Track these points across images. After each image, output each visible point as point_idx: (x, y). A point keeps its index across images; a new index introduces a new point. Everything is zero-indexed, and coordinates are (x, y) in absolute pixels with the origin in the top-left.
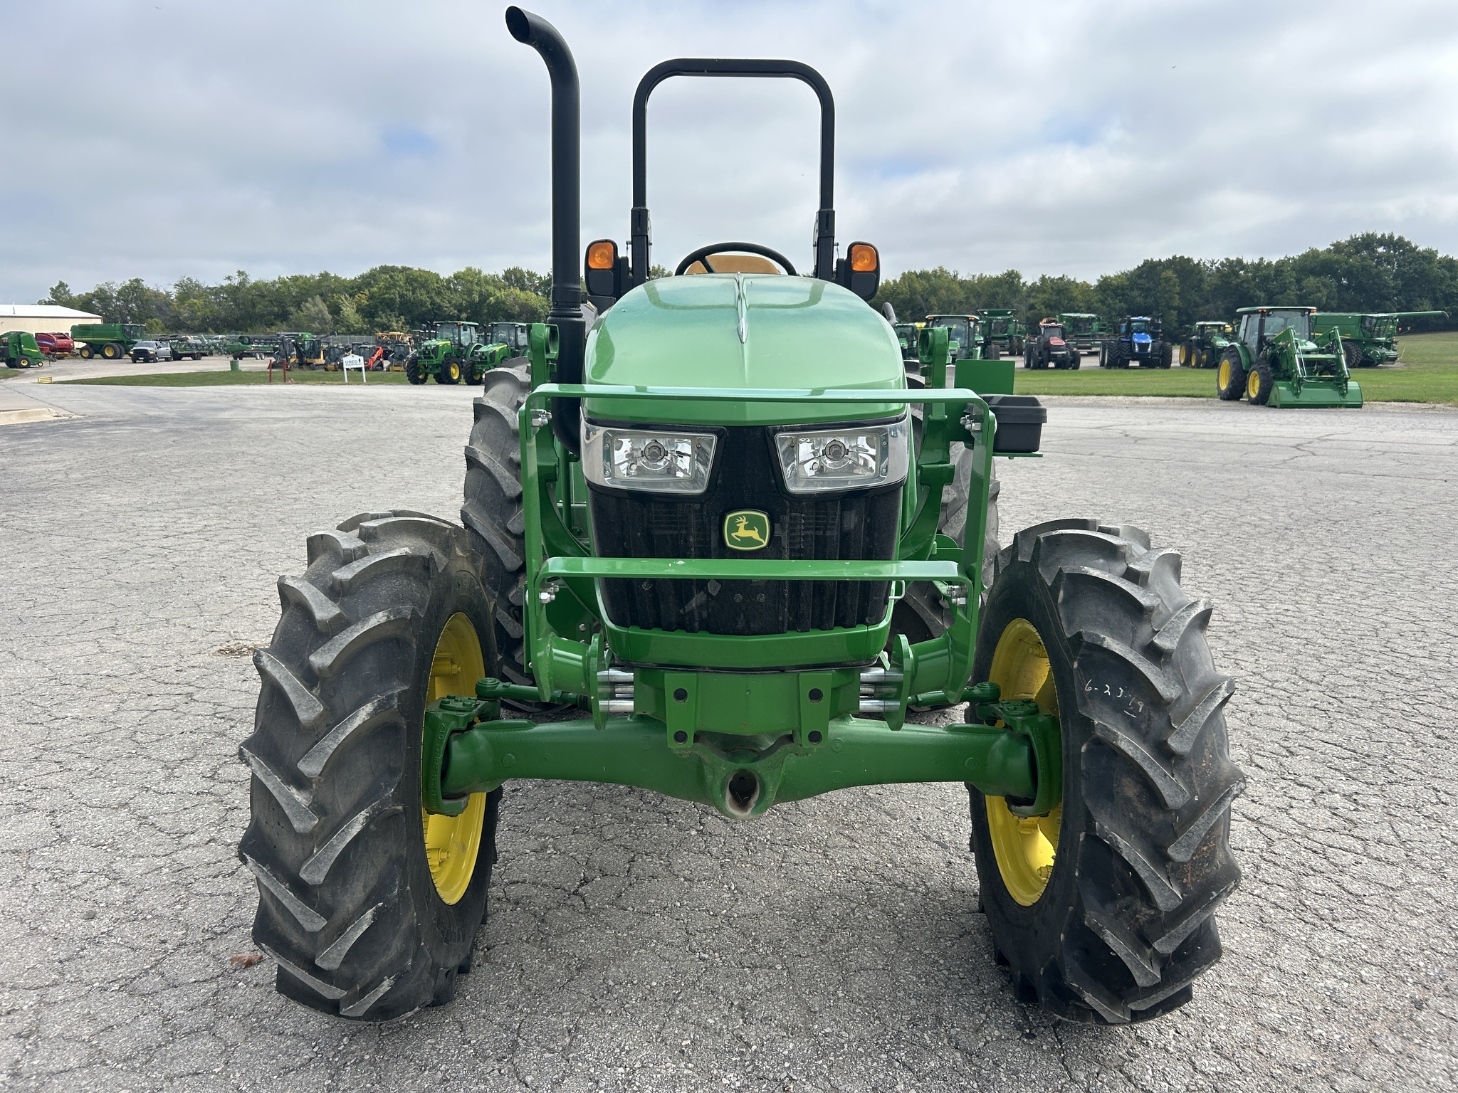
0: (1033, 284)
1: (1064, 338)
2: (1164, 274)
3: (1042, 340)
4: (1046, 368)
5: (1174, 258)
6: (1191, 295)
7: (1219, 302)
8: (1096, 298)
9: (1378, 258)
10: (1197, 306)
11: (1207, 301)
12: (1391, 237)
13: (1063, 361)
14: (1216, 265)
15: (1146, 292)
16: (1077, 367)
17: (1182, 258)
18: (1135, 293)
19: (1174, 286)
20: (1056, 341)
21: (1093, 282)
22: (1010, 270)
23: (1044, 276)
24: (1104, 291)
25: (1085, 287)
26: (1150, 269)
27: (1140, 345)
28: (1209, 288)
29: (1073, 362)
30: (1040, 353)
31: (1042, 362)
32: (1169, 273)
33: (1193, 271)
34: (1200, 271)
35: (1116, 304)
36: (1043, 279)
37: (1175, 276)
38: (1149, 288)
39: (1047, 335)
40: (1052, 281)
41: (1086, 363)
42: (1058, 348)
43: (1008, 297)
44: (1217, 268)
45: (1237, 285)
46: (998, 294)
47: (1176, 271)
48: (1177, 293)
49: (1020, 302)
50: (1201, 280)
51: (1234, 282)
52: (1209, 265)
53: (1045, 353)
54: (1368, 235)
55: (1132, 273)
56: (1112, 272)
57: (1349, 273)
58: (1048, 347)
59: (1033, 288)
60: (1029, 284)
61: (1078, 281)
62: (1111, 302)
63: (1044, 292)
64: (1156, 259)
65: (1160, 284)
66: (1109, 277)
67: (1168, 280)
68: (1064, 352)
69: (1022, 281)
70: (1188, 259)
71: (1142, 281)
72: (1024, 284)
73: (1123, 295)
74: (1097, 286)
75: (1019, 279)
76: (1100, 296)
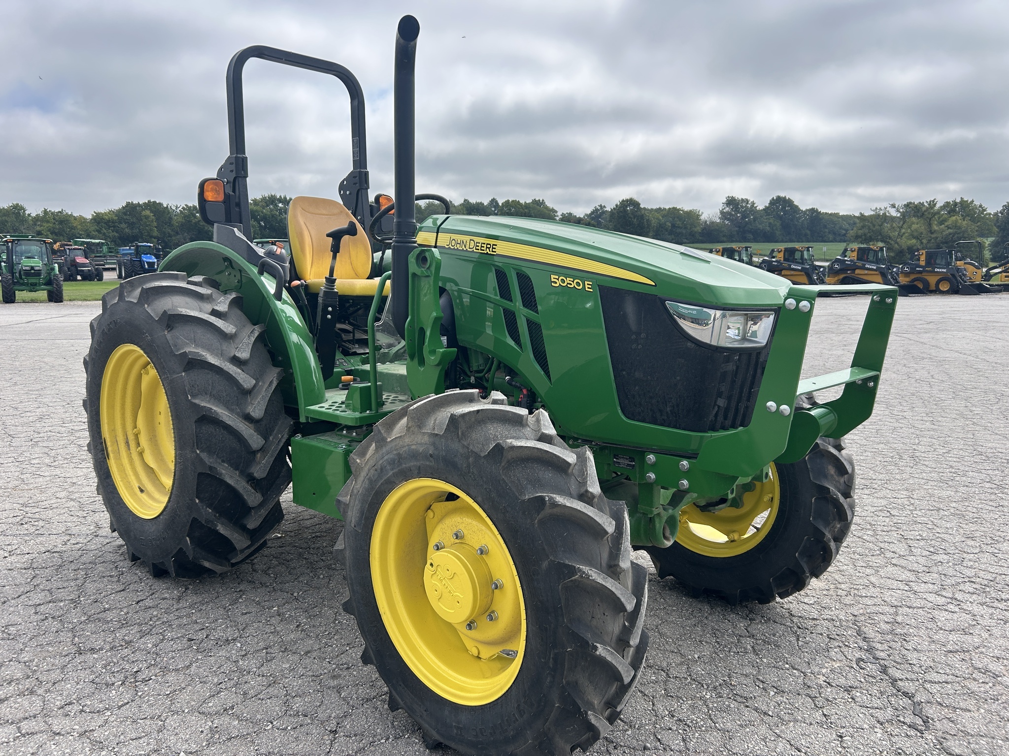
0: (37, 215)
1: (86, 258)
2: (144, 213)
3: (68, 259)
4: (76, 280)
5: (149, 202)
6: (165, 229)
7: (186, 234)
8: (93, 228)
9: (280, 210)
10: (170, 236)
11: (177, 233)
12: (285, 198)
13: (90, 275)
14: (180, 209)
15: (131, 225)
16: (100, 279)
17: (155, 202)
18: (123, 225)
19: (152, 221)
20: (81, 260)
21: (89, 217)
22: (15, 203)
23: (45, 210)
24: (99, 223)
25: (82, 220)
26: (131, 209)
27: (148, 263)
28: (177, 224)
29: (97, 275)
30: (68, 268)
31: (71, 275)
32: (148, 213)
33: (164, 212)
34: (169, 213)
35: (109, 233)
36: (45, 211)
37: (152, 214)
38: (134, 223)
39: (72, 255)
40: (53, 213)
41: (107, 275)
42: (84, 265)
43: (17, 225)
44: (180, 210)
45: (195, 223)
46: (7, 222)
47: (152, 212)
48: (155, 227)
49: (28, 228)
50: (170, 218)
51: (193, 221)
52: (174, 208)
53: (73, 268)
54: (272, 195)
55: (119, 211)
56: (103, 209)
57: (264, 218)
58: (74, 264)
59: (37, 219)
60: (33, 215)
61: (75, 215)
62: (105, 231)
63: (48, 222)
64: (135, 202)
65: (142, 220)
66: (101, 213)
67: (147, 217)
68: (90, 268)
69: (27, 212)
70: (160, 203)
71: (128, 217)
72: (29, 215)
73: (114, 227)
74: (91, 220)
75: (24, 211)
76: (96, 227)
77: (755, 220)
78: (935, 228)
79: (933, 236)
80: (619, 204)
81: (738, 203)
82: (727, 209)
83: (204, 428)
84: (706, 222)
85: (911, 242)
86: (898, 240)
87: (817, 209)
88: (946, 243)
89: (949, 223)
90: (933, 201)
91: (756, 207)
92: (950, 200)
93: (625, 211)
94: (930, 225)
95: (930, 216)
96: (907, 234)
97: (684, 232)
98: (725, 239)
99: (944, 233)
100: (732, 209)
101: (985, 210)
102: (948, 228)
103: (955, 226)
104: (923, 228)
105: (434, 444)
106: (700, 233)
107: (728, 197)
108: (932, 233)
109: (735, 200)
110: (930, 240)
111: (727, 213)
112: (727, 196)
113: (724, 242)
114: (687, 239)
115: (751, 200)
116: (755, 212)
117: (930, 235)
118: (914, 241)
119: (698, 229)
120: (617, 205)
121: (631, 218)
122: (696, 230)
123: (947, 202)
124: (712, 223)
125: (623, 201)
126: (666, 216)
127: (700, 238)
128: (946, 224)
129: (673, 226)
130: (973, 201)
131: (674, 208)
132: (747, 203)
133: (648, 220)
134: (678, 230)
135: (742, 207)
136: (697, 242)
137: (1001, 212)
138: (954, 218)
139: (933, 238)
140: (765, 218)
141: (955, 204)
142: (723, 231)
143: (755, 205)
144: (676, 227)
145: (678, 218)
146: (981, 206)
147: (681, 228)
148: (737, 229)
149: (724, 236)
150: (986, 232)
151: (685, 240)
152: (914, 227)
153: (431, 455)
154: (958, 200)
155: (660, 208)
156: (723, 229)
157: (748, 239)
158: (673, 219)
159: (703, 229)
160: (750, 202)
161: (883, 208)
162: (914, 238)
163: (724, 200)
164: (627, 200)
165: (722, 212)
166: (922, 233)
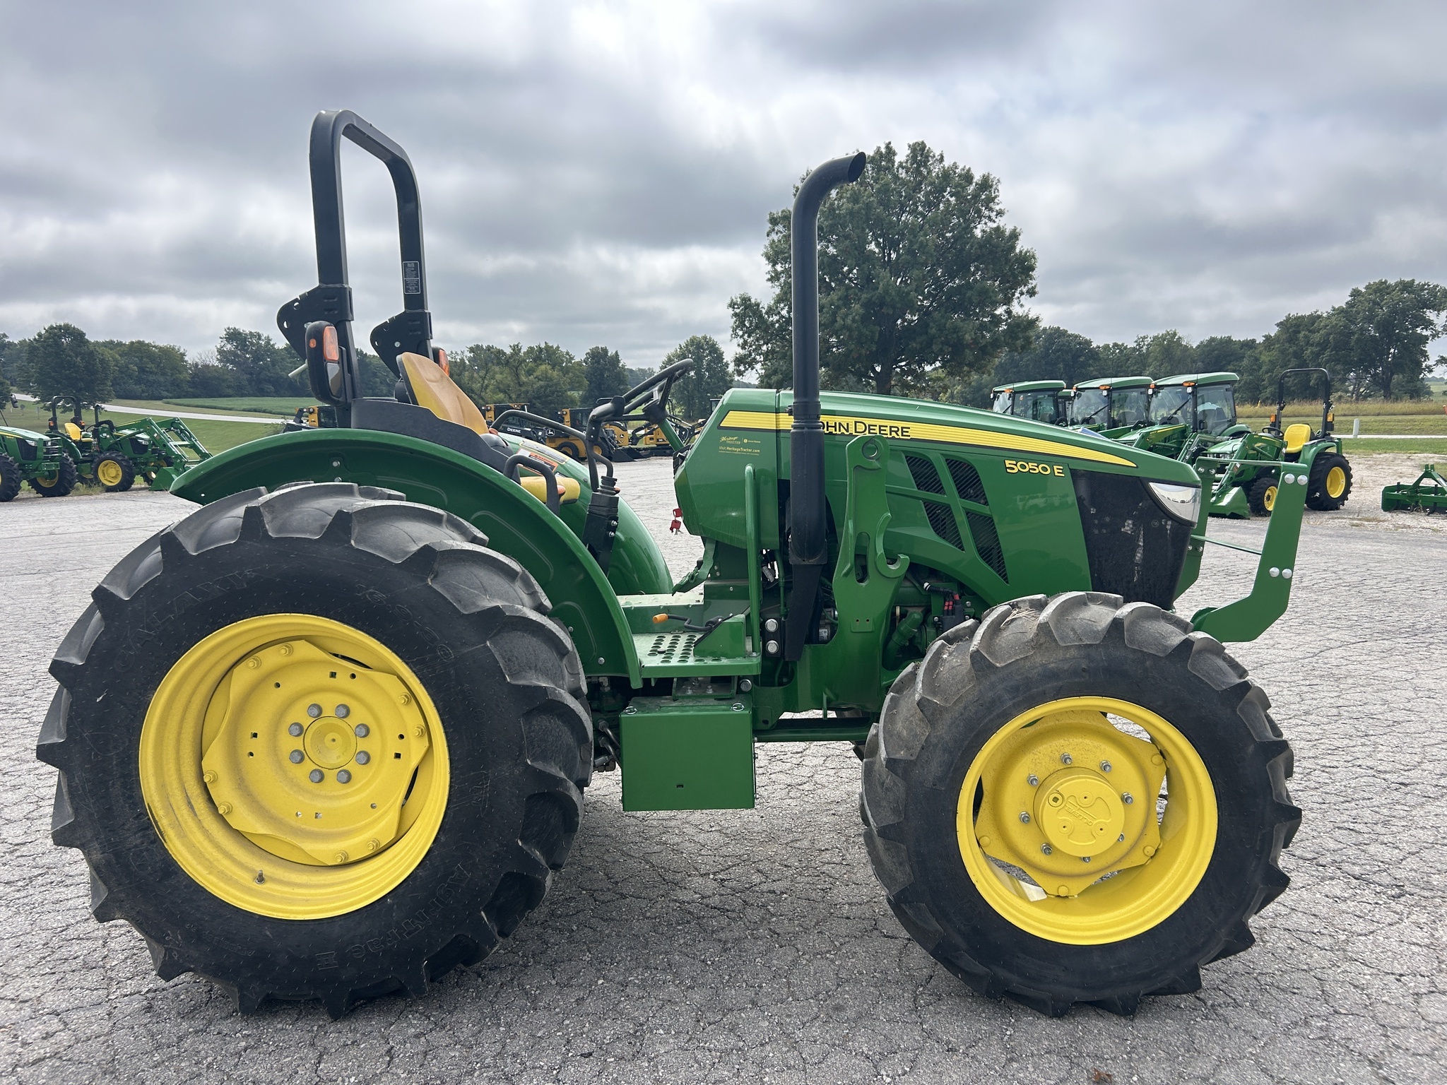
77: (274, 363)
78: (524, 379)
79: (523, 389)
80: (43, 332)
81: (245, 338)
82: (229, 346)
83: (535, 722)
84: (197, 365)
85: (497, 397)
86: (483, 394)
87: (361, 351)
88: (539, 398)
89: (538, 373)
90: (517, 346)
91: (274, 345)
92: (534, 345)
93: (58, 344)
94: (517, 375)
95: (516, 364)
96: (491, 387)
97: (162, 379)
98: (230, 391)
99: (535, 386)
100: (237, 347)
101: (572, 358)
102: (539, 379)
103: (545, 377)
104: (509, 379)
105: (1088, 657)
106: (189, 382)
107: (229, 329)
108: (520, 386)
109: (240, 334)
110: (520, 395)
111: (230, 352)
112: (226, 327)
113: (230, 396)
114: (168, 391)
115: (265, 335)
116: (273, 353)
117: (518, 388)
118: (501, 396)
119: (186, 376)
120: (40, 335)
121: (70, 356)
122: (182, 377)
123: (530, 347)
124: (206, 366)
125: (51, 328)
126: (126, 354)
127: (191, 390)
128: (535, 374)
129: (142, 370)
130: (558, 347)
131: (139, 342)
132: (260, 339)
133: (102, 361)
134: (151, 378)
135: (252, 343)
136: (185, 397)
137: (585, 361)
138: (543, 367)
139: (524, 392)
140: (289, 361)
141: (540, 350)
142: (227, 379)
143: (272, 343)
144: (147, 372)
145: (147, 357)
146: (568, 353)
147: (156, 374)
148: (248, 376)
149: (229, 387)
150: (577, 385)
151: (165, 393)
152: (498, 377)
153: (1084, 670)
154: (543, 346)
155: (111, 342)
156: (226, 377)
157: (267, 392)
158: (141, 360)
159: (194, 376)
160: (263, 338)
161: (459, 352)
162: (501, 391)
163: (223, 334)
164: (60, 328)
165: (220, 351)
166: (509, 386)
